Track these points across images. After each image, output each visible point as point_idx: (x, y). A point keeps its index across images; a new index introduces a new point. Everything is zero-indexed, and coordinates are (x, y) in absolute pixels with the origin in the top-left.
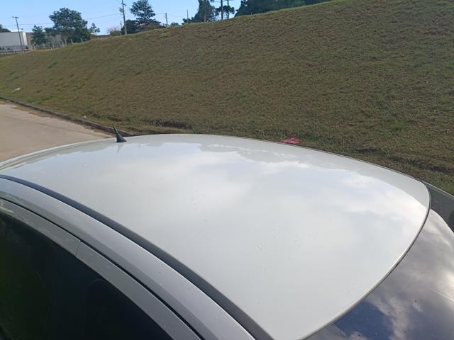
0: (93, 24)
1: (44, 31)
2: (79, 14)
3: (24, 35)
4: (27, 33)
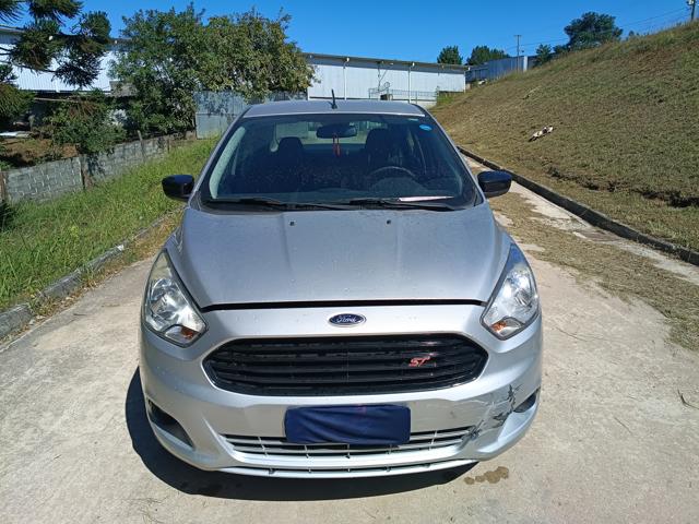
0: (632, 33)
1: (552, 51)
2: (611, 18)
3: (526, 59)
4: (529, 58)
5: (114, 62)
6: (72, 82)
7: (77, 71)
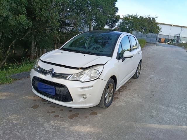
5: (119, 24)
6: (110, 27)
7: (111, 25)
